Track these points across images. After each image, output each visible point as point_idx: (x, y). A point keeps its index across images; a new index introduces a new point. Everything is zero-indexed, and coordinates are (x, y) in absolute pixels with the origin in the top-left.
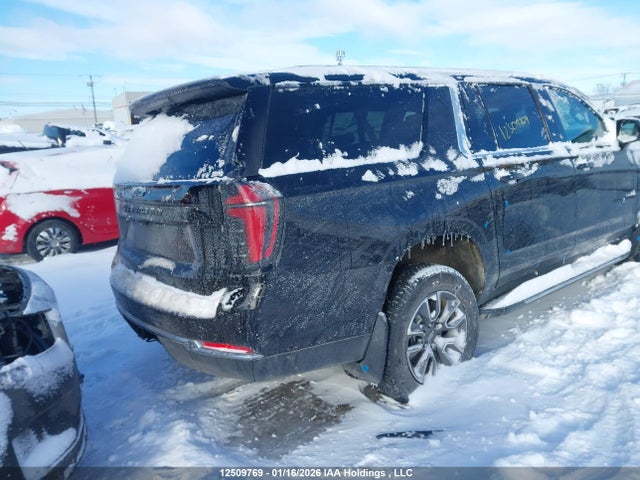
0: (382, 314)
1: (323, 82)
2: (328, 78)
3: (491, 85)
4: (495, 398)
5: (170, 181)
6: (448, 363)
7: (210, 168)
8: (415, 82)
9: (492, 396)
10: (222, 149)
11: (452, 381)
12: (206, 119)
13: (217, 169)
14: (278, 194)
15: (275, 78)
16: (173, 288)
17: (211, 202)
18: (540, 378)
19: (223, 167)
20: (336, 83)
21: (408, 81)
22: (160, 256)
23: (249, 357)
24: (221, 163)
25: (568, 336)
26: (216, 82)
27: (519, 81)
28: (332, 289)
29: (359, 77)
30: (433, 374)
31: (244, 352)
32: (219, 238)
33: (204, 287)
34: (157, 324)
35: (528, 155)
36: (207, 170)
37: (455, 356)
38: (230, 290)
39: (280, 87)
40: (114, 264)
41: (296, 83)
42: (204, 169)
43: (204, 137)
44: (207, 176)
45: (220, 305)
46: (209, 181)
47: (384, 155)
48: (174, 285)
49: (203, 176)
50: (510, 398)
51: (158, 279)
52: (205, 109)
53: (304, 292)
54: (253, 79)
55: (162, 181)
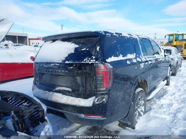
0: (132, 103)
1: (115, 34)
2: (116, 33)
3: (143, 38)
4: (158, 125)
5: (71, 62)
6: (141, 116)
7: (89, 59)
8: (131, 36)
9: (157, 125)
10: (93, 53)
11: (144, 121)
12: (83, 43)
13: (92, 59)
14: (112, 67)
15: (106, 32)
16: (71, 97)
17: (91, 69)
18: (166, 118)
19: (95, 59)
20: (117, 35)
21: (130, 36)
22: (62, 86)
23: (103, 119)
24: (94, 57)
25: (164, 106)
26: (91, 33)
27: (147, 38)
28: (123, 96)
29: (121, 34)
30: (139, 119)
31: (101, 117)
32: (93, 80)
33: (86, 96)
34: (64, 109)
35: (153, 58)
36: (88, 59)
37: (142, 113)
38: (96, 97)
39: (107, 35)
40: (33, 89)
41: (110, 34)
42: (87, 59)
43: (85, 49)
44: (88, 61)
45: (94, 102)
46: (90, 63)
47: (129, 56)
48: (72, 96)
49: (87, 61)
50: (162, 125)
51: (63, 94)
52: (82, 40)
53: (117, 97)
54: (100, 32)
55: (67, 62)
